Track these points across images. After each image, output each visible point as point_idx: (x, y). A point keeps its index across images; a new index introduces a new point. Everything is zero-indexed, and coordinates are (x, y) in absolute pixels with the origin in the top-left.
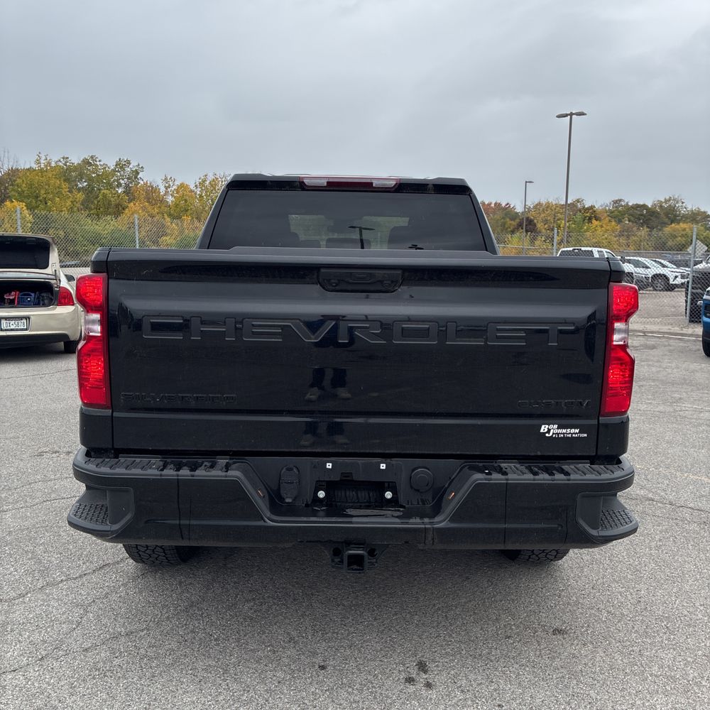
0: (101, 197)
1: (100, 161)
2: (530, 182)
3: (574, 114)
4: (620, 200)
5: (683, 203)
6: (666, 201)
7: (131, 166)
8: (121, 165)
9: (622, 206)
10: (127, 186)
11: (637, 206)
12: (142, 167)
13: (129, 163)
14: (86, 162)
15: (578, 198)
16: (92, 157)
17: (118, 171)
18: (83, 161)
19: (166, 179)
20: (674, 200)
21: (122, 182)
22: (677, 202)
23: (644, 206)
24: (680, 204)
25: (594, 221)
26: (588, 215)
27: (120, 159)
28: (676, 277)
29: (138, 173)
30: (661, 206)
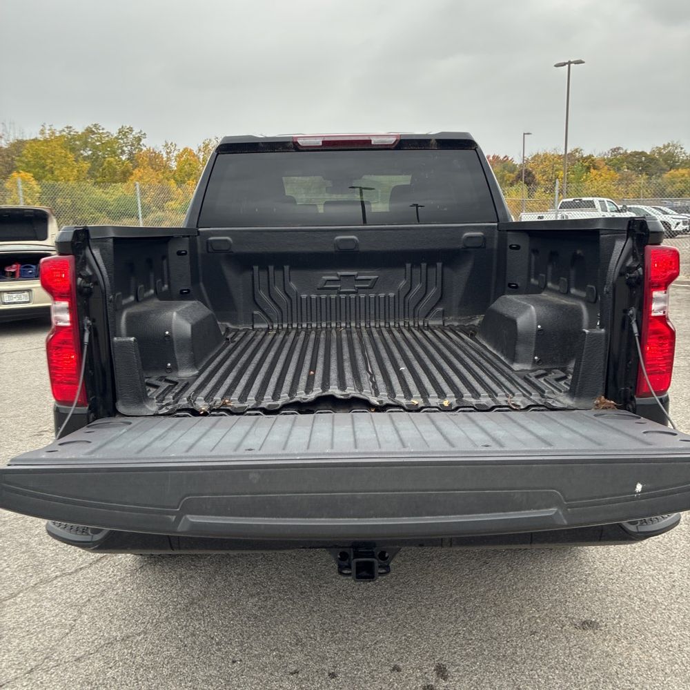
0: (105, 164)
1: (103, 129)
2: (528, 134)
3: (572, 63)
4: (618, 149)
5: (682, 148)
6: (665, 147)
7: (134, 133)
8: (123, 133)
9: (621, 154)
10: (131, 153)
11: (636, 154)
12: (145, 134)
13: (131, 129)
14: (89, 131)
15: (576, 148)
16: (95, 125)
17: (122, 139)
18: (87, 130)
19: (167, 145)
20: (673, 146)
21: (125, 149)
22: (676, 148)
23: (643, 154)
24: (679, 150)
25: (592, 170)
26: (586, 164)
27: (123, 127)
28: (678, 224)
29: (140, 140)
30: (660, 153)
